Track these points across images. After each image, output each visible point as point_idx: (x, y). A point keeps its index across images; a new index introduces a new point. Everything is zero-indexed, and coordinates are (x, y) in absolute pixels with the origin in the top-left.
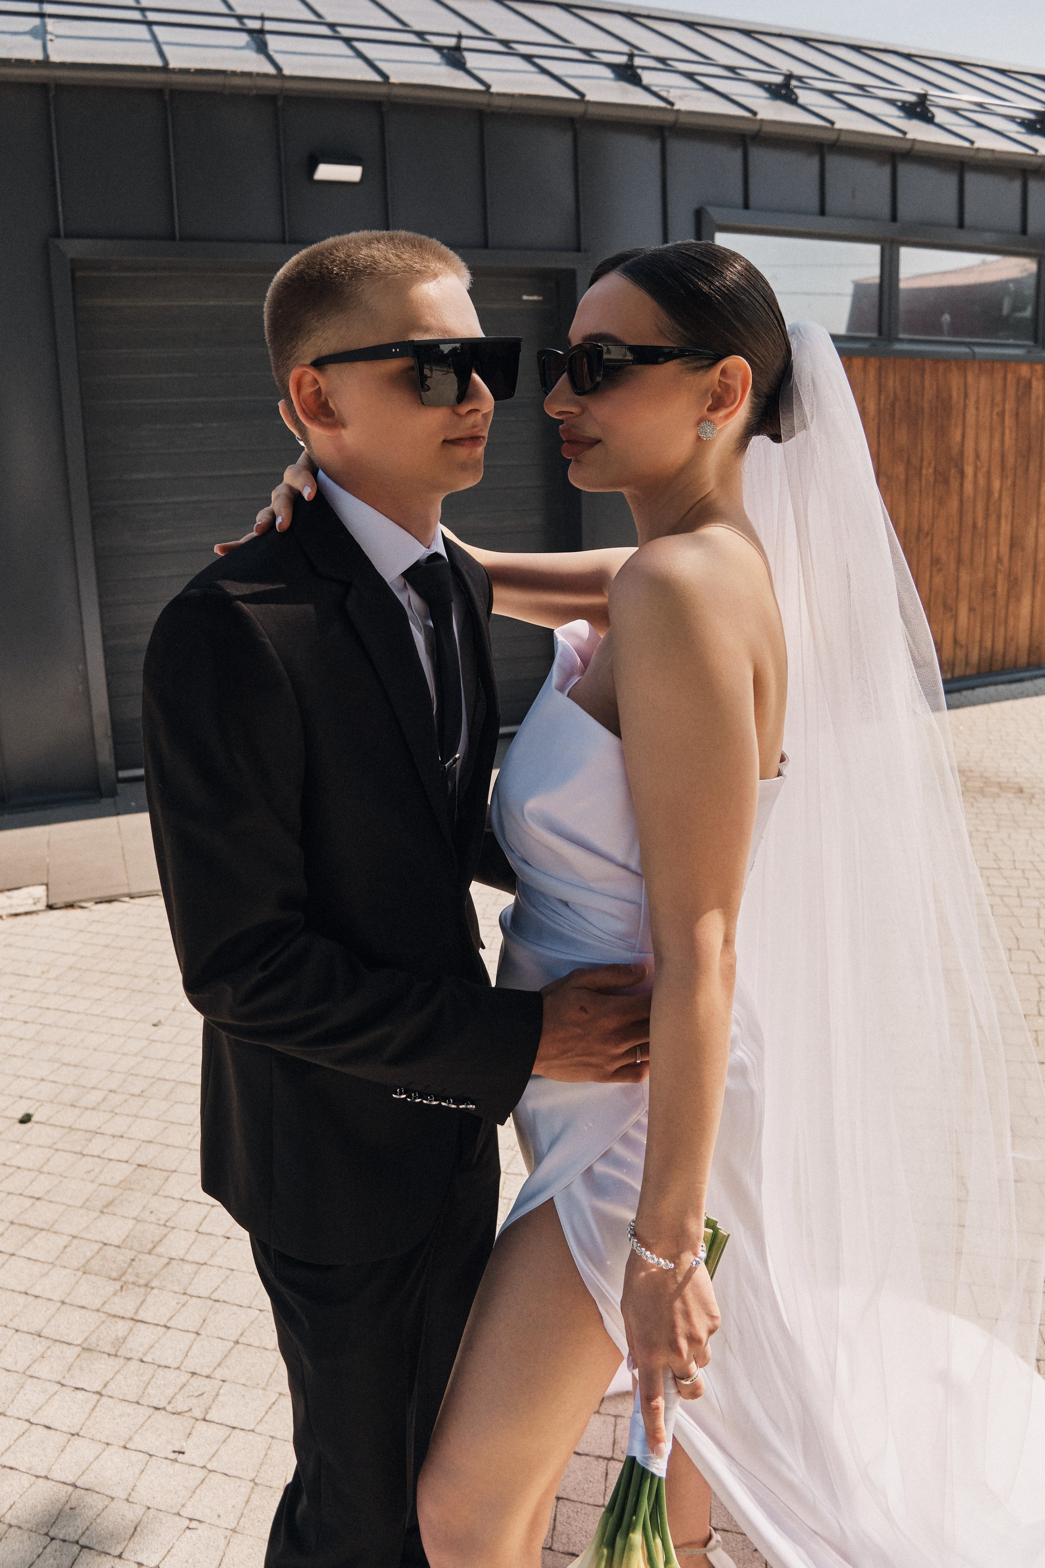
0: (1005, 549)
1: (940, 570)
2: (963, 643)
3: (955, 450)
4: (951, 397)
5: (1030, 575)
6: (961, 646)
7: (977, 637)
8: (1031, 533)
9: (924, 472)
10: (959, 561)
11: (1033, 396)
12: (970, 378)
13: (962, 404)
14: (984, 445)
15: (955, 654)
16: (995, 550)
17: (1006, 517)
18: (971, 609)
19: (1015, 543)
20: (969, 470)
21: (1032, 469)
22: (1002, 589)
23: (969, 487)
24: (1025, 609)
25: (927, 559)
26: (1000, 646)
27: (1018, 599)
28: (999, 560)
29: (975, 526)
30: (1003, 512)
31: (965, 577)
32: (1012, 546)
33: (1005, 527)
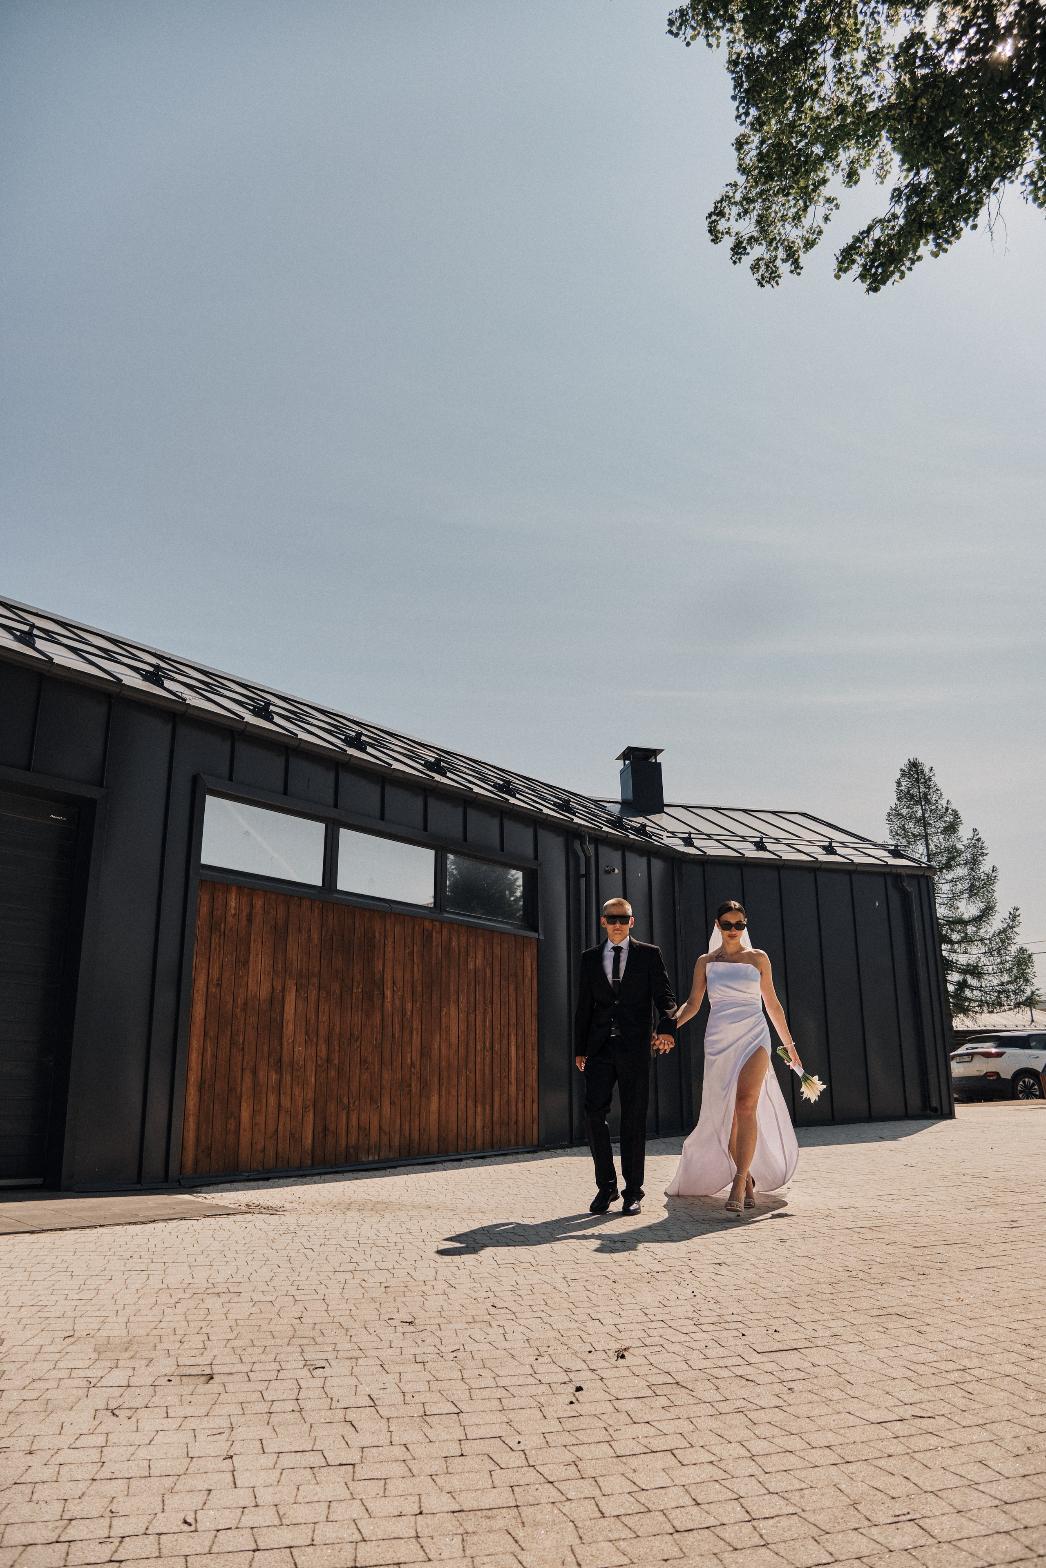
0: (416, 1056)
1: (367, 1069)
2: (387, 1130)
3: (378, 976)
4: (375, 937)
5: (436, 1079)
6: (385, 1133)
7: (398, 1127)
8: (436, 1046)
9: (355, 991)
10: (382, 1062)
11: (434, 944)
12: (388, 926)
13: (383, 943)
14: (399, 974)
15: (380, 1139)
16: (409, 1056)
17: (417, 1033)
18: (392, 1103)
19: (424, 1053)
20: (388, 993)
21: (434, 996)
22: (415, 1088)
23: (388, 1005)
24: (434, 1106)
25: (357, 1059)
26: (415, 1135)
27: (429, 1098)
28: (412, 1065)
29: (393, 1036)
30: (415, 1027)
31: (386, 1075)
32: (422, 1055)
33: (416, 1039)
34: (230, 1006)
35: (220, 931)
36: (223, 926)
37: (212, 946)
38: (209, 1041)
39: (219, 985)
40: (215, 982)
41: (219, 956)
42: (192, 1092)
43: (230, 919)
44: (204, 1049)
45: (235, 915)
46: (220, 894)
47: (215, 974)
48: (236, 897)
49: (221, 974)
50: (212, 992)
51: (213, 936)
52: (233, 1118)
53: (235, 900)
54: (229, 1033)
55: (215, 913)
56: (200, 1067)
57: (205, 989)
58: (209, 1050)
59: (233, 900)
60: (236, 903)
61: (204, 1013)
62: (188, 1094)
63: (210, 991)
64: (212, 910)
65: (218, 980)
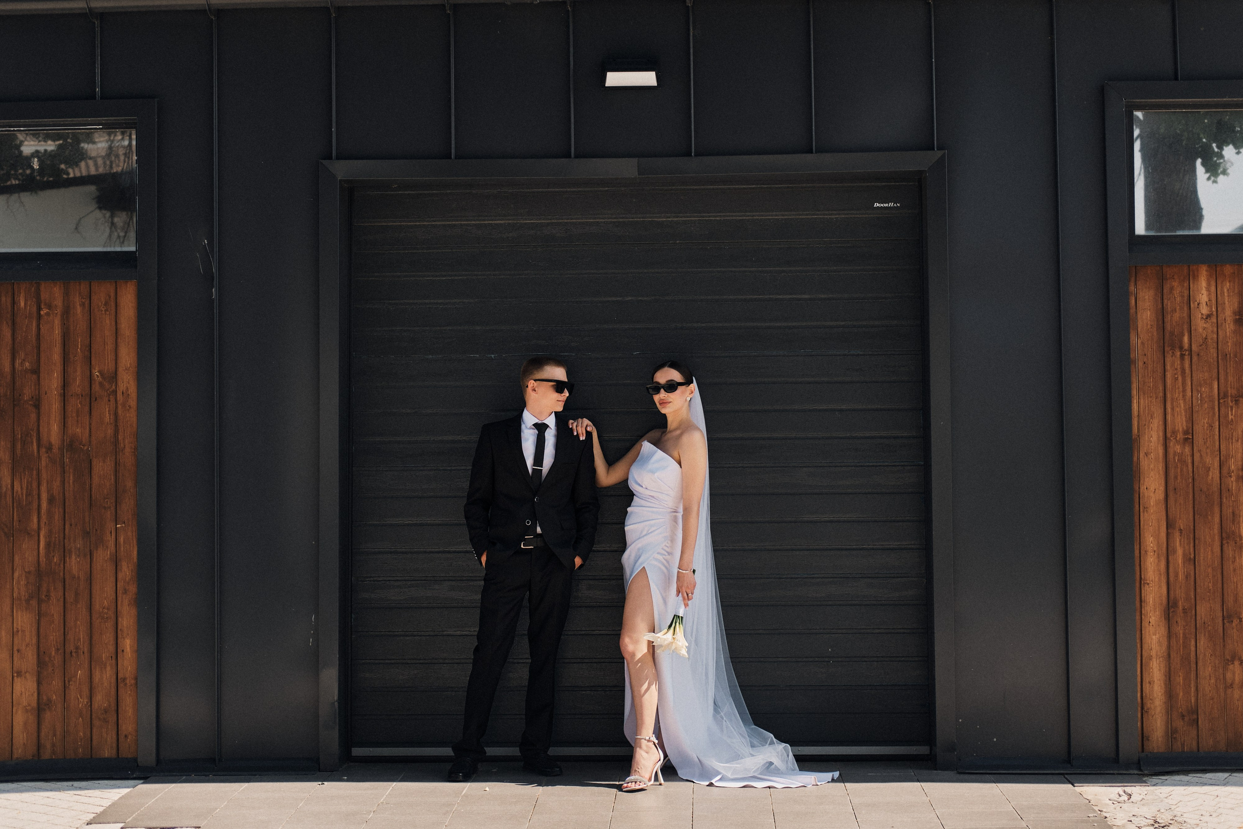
34: (1214, 474)
35: (1181, 348)
36: (1186, 339)
37: (1169, 375)
38: (1177, 534)
39: (1189, 438)
40: (1180, 436)
41: (1184, 391)
42: (1153, 620)
43: (1200, 325)
44: (1169, 552)
45: (1209, 316)
46: (1175, 284)
47: (1179, 422)
48: (1209, 285)
49: (1191, 420)
50: (1175, 454)
51: (1169, 360)
52: (1237, 663)
53: (1208, 289)
54: (1217, 519)
55: (1168, 318)
56: (1164, 580)
57: (1161, 451)
58: (1180, 552)
59: (1204, 292)
60: (1209, 294)
61: (1162, 488)
62: (1145, 624)
63: (1171, 451)
64: (1162, 314)
65: (1186, 432)
